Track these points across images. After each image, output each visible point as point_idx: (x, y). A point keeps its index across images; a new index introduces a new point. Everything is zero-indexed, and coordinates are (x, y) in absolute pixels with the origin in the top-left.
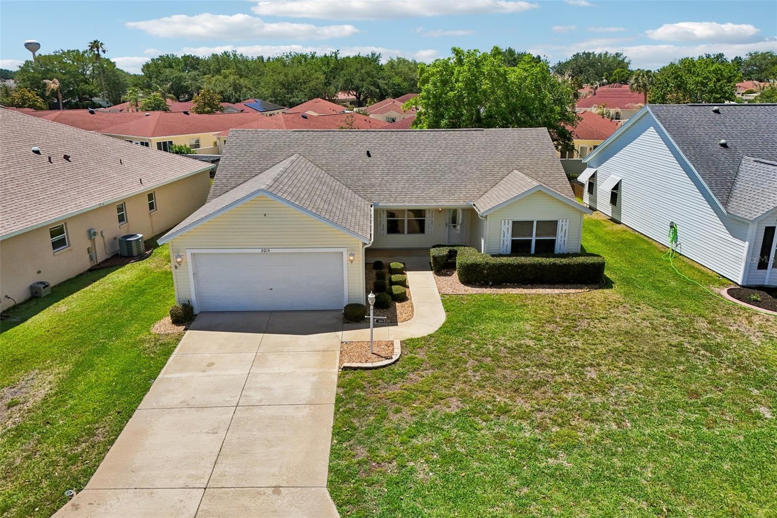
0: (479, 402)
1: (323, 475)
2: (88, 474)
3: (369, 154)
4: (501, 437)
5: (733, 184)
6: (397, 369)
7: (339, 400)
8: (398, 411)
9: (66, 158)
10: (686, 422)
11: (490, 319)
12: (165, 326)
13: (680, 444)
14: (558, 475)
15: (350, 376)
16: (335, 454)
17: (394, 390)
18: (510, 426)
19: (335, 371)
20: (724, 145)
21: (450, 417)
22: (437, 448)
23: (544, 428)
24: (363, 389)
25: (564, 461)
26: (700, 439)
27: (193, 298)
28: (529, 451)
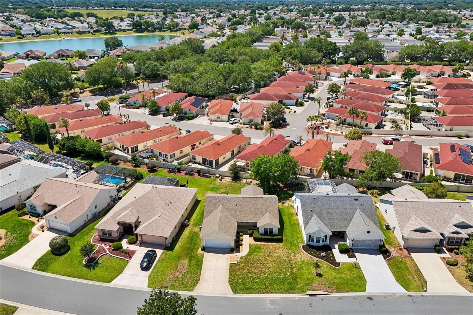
0: (250, 271)
1: (228, 281)
2: (199, 279)
3: (237, 205)
4: (251, 276)
5: (309, 222)
6: (239, 264)
7: (230, 269)
8: (238, 272)
9: (171, 203)
10: (277, 275)
11: (256, 252)
12: (200, 251)
13: (274, 278)
14: (257, 282)
15: (231, 265)
16: (229, 278)
17: (238, 268)
18: (253, 275)
19: (229, 264)
20: (312, 211)
21: (245, 273)
22: (242, 278)
23: (257, 275)
24: (233, 267)
25: (258, 280)
26: (277, 278)
27: (205, 245)
28: (254, 279)
